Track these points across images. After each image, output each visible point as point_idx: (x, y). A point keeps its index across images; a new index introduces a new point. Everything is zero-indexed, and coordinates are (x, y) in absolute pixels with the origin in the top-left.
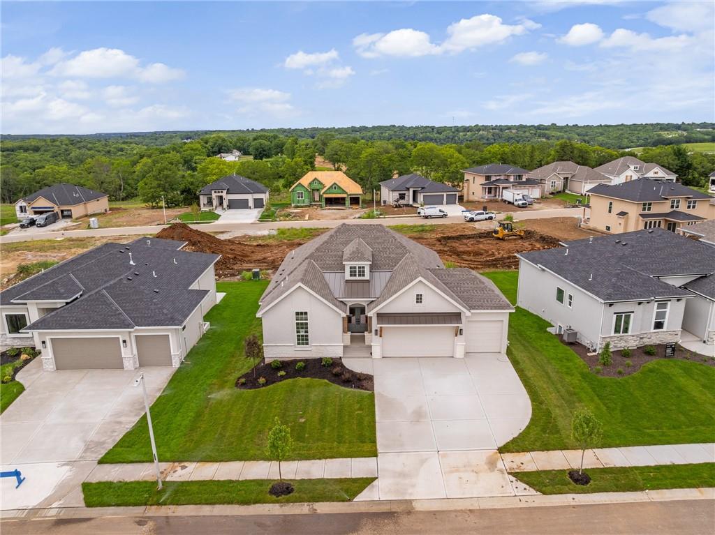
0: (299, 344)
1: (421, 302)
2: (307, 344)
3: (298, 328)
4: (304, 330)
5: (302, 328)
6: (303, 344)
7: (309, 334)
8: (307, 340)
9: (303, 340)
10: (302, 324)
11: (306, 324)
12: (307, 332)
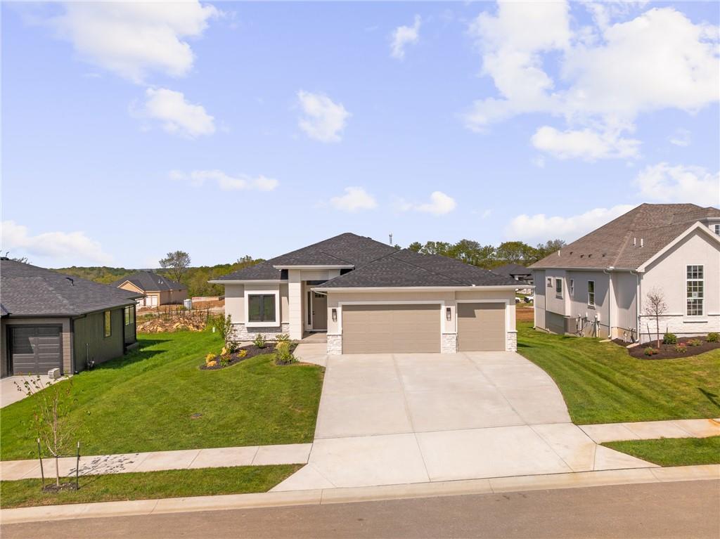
0: (689, 313)
2: (700, 313)
3: (689, 290)
4: (697, 293)
5: (695, 290)
6: (695, 313)
7: (704, 298)
8: (701, 307)
9: (695, 308)
10: (695, 283)
11: (701, 283)
12: (701, 295)
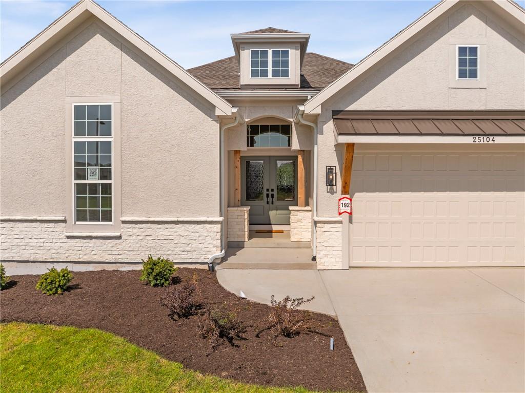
0: (80, 216)
1: (473, 75)
2: (107, 217)
4: (98, 168)
5: (93, 161)
6: (94, 217)
7: (114, 181)
8: (107, 202)
10: (93, 147)
11: (107, 147)
12: (106, 174)
